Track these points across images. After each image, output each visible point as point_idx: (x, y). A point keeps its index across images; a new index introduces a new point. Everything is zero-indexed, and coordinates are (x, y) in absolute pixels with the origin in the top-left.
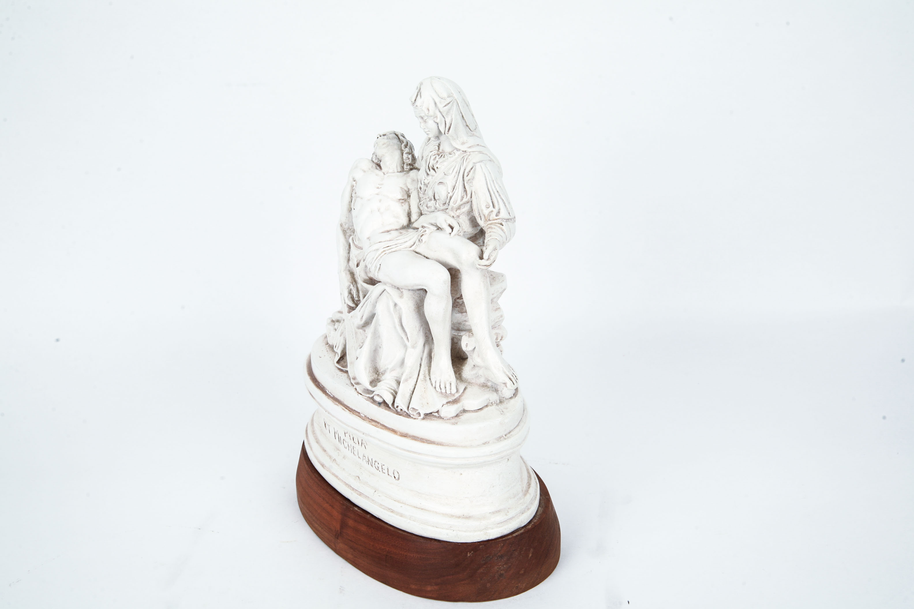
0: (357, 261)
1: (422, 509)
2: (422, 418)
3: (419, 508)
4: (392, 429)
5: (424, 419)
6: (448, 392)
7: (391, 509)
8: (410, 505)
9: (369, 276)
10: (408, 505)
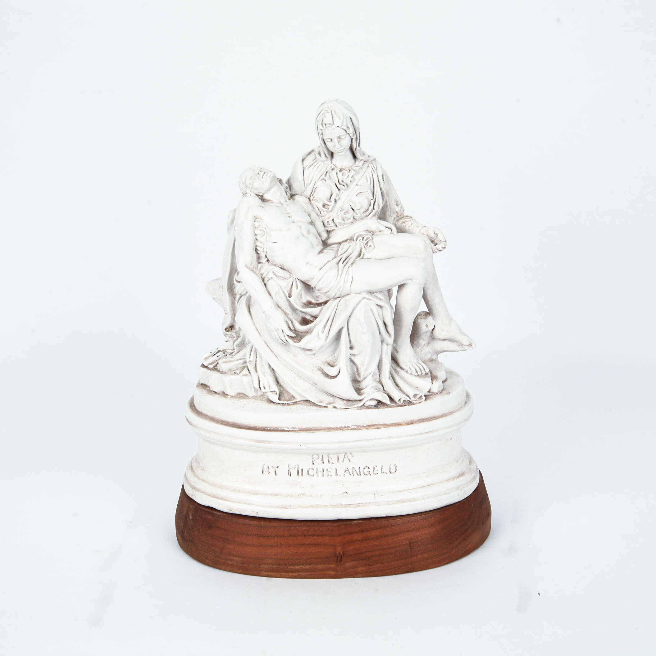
0: (288, 292)
1: (428, 486)
2: (424, 399)
3: (425, 486)
4: (395, 423)
5: (425, 400)
6: (424, 373)
7: (401, 500)
8: (416, 488)
9: (302, 302)
10: (414, 489)
